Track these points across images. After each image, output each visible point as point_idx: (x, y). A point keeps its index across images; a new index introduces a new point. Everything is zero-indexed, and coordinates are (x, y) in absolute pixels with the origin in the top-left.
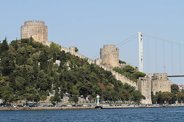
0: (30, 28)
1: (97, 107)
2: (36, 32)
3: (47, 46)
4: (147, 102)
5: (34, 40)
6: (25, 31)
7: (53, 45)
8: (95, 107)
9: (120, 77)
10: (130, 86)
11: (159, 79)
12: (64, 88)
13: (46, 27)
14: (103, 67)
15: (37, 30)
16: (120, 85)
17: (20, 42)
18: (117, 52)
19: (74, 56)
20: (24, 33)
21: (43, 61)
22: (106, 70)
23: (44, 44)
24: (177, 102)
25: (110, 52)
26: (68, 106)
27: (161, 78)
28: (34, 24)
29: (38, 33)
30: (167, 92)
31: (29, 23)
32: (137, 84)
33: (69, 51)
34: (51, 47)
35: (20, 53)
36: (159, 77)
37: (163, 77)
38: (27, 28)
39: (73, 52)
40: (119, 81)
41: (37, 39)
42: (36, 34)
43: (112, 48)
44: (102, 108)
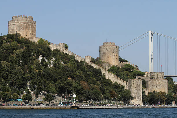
0: (17, 23)
1: (73, 107)
2: (23, 27)
3: (34, 42)
4: (137, 102)
5: (21, 36)
6: (12, 26)
7: (41, 41)
8: (71, 107)
9: (110, 76)
10: (120, 85)
11: (155, 78)
12: (39, 86)
13: (35, 22)
14: (93, 65)
15: (25, 25)
16: (109, 84)
17: (6, 38)
18: (116, 50)
19: (63, 53)
20: (11, 28)
21: (25, 58)
22: (95, 68)
23: (30, 40)
24: (173, 103)
25: (109, 50)
26: (41, 105)
27: (157, 77)
28: (21, 19)
29: (26, 29)
30: (162, 92)
31: (17, 18)
32: (127, 83)
33: (58, 48)
34: (39, 43)
35: (5, 49)
36: (156, 77)
37: (160, 76)
38: (14, 23)
39: (62, 49)
40: (108, 79)
41: (24, 34)
42: (23, 30)
43: (111, 46)
44: (78, 108)
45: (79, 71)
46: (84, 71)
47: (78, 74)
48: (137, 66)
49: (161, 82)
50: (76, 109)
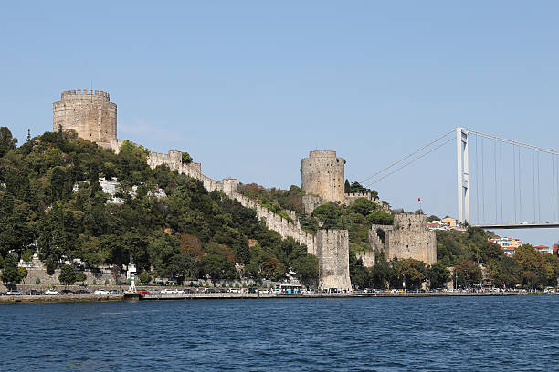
0: (70, 108)
1: (128, 296)
2: (84, 116)
3: (109, 151)
5: (79, 136)
6: (60, 114)
7: (128, 147)
8: (124, 296)
9: (277, 223)
10: (298, 243)
11: (405, 227)
14: (240, 199)
15: (87, 112)
16: (272, 241)
17: (39, 141)
18: (339, 168)
19: (176, 172)
22: (244, 205)
23: (99, 144)
24: (450, 285)
25: (321, 167)
26: (47, 293)
27: (410, 225)
28: (79, 97)
29: (89, 120)
31: (69, 97)
33: (167, 161)
34: (121, 152)
36: (406, 224)
37: (415, 223)
38: (63, 108)
39: (174, 164)
40: (272, 231)
41: (85, 132)
42: (83, 123)
43: (325, 159)
44: (141, 298)
45: (197, 212)
46: (209, 212)
47: (188, 219)
48: (385, 203)
49: (418, 238)
50: (134, 300)
